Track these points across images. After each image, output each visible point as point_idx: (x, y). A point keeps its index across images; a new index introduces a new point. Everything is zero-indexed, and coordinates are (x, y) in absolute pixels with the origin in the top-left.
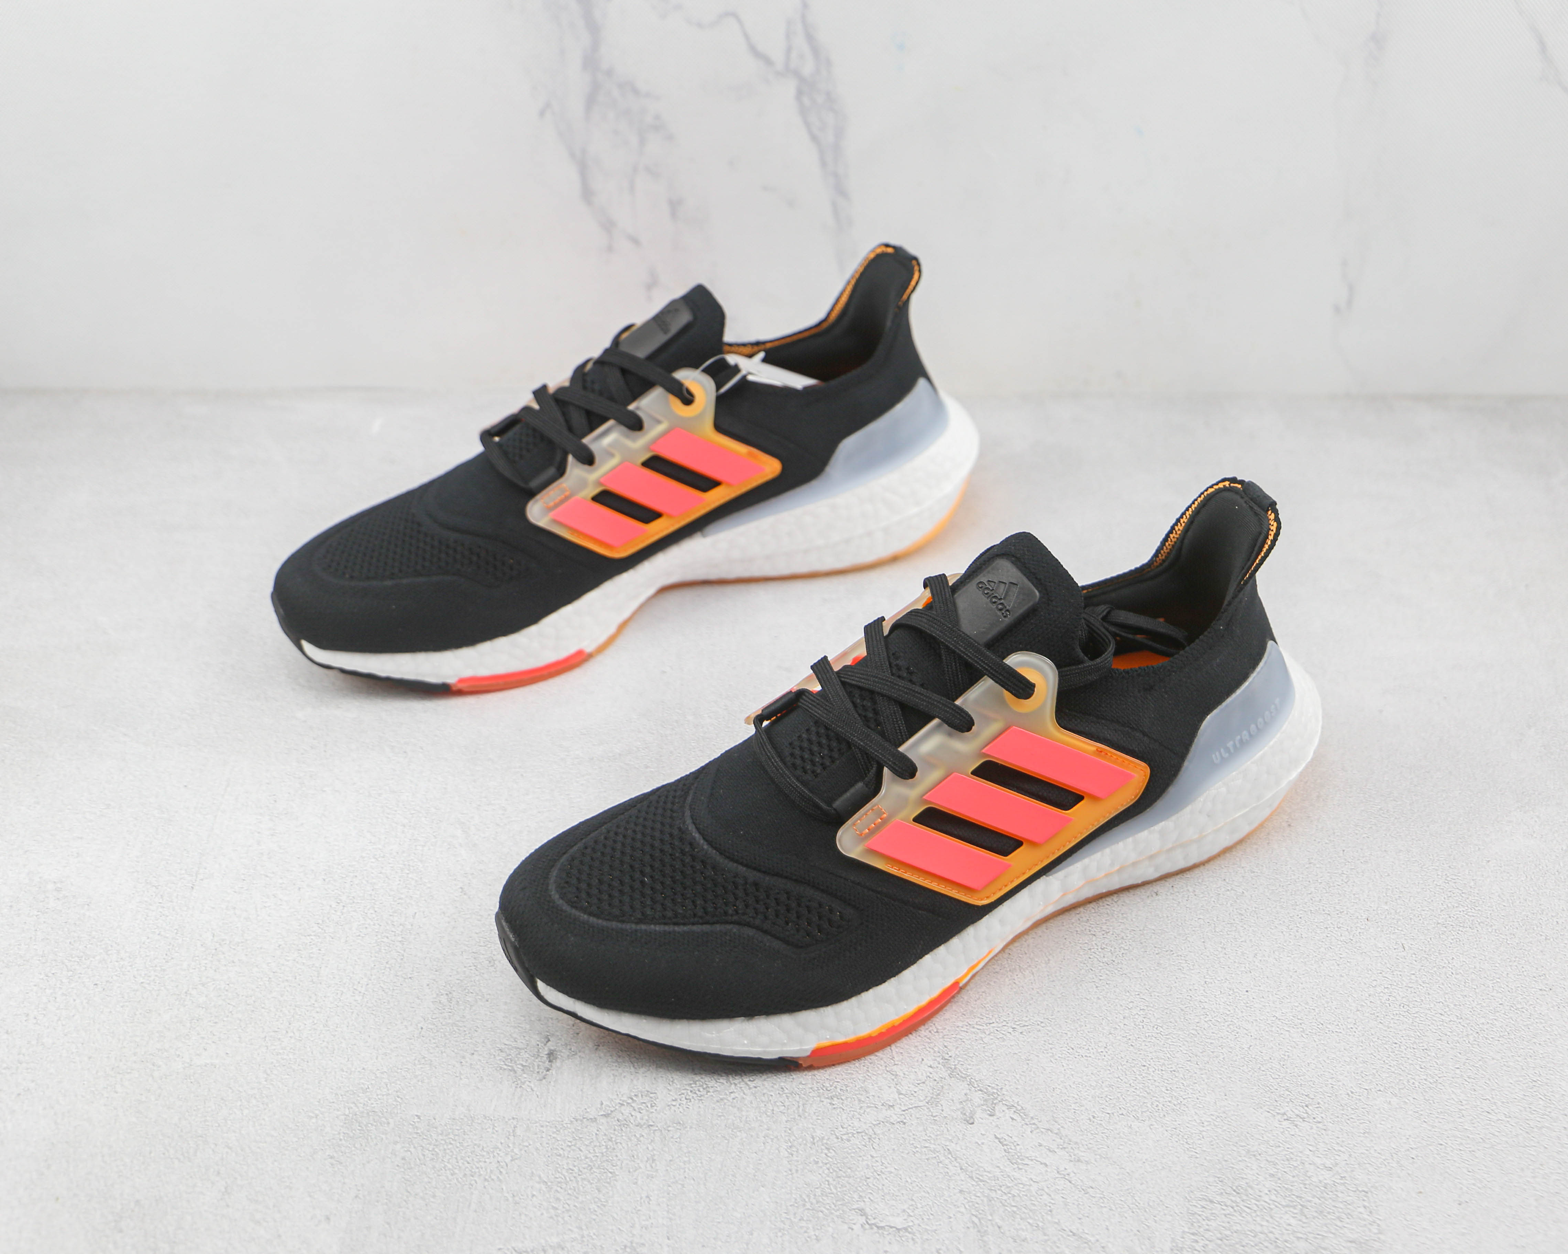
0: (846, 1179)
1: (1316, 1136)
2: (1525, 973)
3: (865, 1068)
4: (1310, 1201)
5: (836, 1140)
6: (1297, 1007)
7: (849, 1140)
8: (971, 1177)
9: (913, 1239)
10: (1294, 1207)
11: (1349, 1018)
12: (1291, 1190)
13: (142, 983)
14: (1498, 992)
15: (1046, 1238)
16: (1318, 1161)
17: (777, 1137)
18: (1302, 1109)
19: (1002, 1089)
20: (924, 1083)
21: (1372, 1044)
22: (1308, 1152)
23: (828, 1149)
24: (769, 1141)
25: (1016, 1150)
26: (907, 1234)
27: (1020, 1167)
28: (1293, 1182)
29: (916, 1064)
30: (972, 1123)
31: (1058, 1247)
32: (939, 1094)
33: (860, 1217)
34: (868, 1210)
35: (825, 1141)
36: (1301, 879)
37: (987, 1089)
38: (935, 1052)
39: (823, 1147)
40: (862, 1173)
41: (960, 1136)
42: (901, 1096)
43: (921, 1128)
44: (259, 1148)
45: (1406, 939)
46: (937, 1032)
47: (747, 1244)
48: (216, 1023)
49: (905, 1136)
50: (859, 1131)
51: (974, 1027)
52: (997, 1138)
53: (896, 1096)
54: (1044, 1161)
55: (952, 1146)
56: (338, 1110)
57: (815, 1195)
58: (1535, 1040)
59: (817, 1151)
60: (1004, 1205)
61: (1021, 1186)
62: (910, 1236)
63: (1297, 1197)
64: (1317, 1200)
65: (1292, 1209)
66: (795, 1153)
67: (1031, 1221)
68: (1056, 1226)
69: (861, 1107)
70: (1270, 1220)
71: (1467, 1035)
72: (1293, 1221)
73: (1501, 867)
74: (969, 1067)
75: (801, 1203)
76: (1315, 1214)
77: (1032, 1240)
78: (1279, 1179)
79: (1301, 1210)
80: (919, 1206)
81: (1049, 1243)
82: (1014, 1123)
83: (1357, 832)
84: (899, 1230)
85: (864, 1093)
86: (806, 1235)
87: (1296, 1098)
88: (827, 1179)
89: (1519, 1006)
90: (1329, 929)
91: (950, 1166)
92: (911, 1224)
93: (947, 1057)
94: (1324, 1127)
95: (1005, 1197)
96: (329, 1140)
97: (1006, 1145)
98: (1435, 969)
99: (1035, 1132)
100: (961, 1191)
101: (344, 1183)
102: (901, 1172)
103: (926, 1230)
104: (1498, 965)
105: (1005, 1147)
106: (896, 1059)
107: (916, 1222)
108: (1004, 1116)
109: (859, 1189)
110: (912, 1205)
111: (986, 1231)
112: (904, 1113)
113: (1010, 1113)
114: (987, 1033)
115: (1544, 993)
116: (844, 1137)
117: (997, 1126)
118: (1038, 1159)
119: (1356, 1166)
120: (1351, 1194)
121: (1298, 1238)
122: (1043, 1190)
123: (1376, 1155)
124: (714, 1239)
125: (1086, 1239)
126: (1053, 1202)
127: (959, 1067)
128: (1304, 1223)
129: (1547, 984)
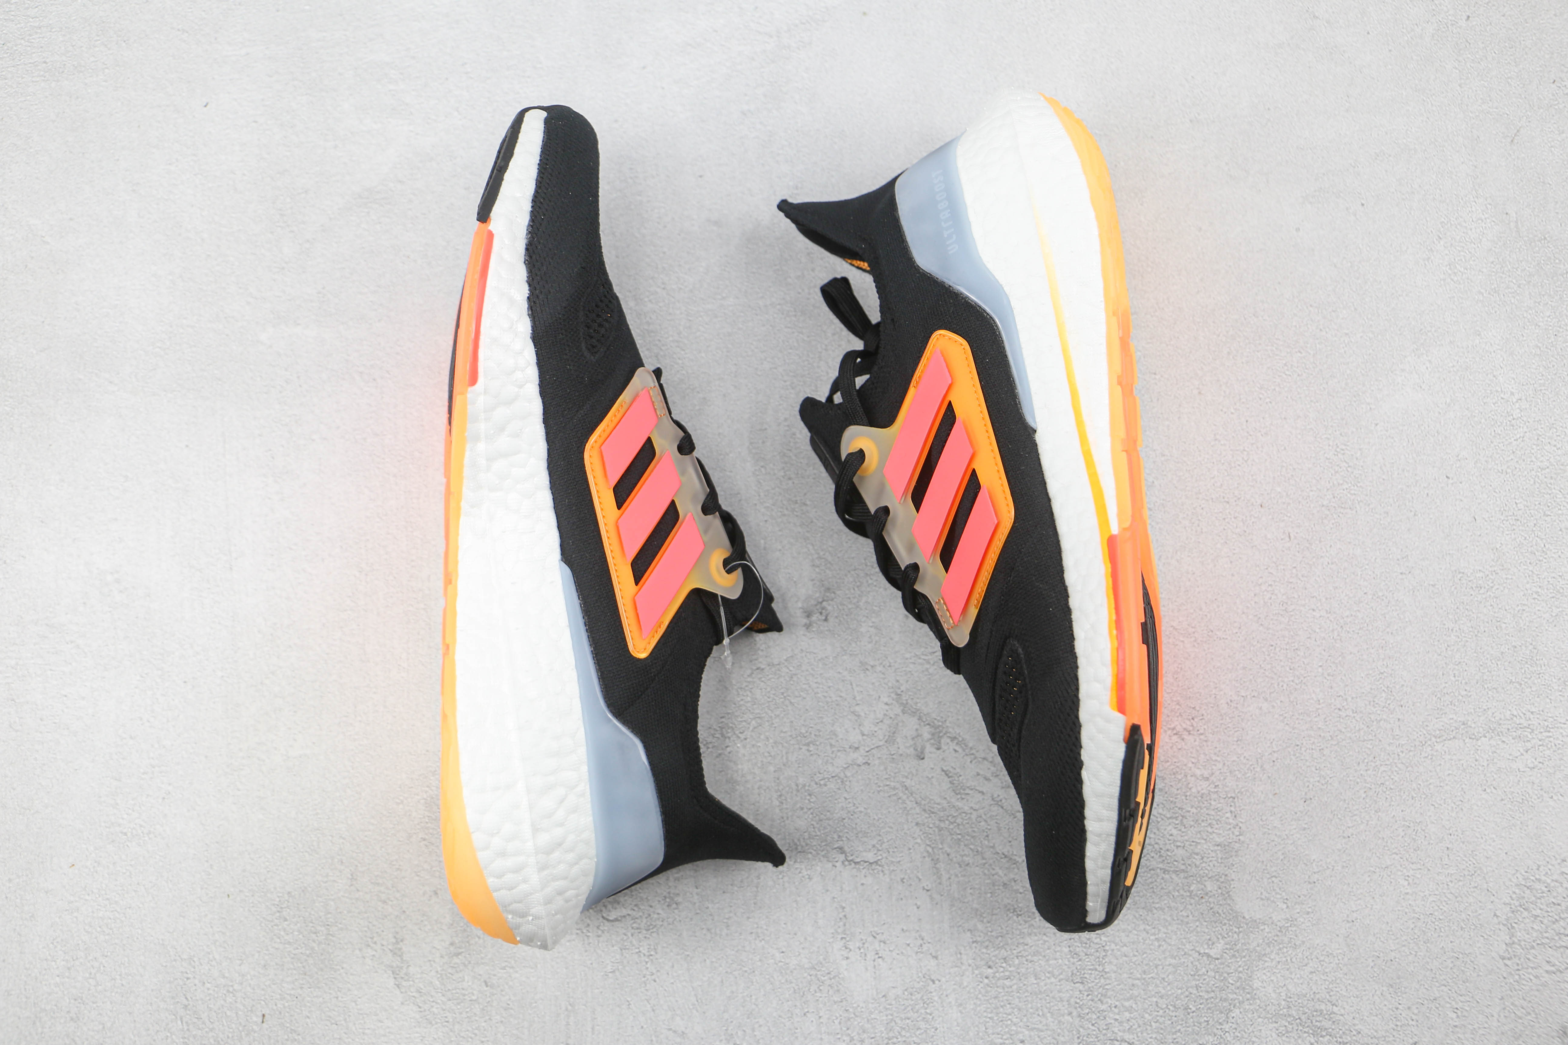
0: (827, 821)
1: (1198, 748)
2: (1391, 556)
3: (833, 711)
4: (1189, 812)
5: (815, 786)
6: (1192, 614)
7: (825, 785)
8: (925, 810)
9: (883, 871)
10: (1176, 818)
11: (1235, 622)
12: (1175, 803)
13: (222, 676)
14: (1365, 580)
15: (984, 861)
16: (1198, 772)
17: (768, 788)
18: (1188, 723)
19: (945, 721)
20: (882, 721)
21: (1252, 648)
22: (1190, 765)
23: (810, 795)
24: (763, 792)
25: (958, 780)
26: (878, 867)
27: (963, 796)
28: (1177, 795)
29: (874, 702)
30: (923, 759)
31: (994, 869)
32: (894, 733)
33: (840, 855)
34: (846, 849)
35: (807, 788)
36: (1206, 460)
37: (933, 722)
38: (889, 688)
39: (806, 794)
40: (839, 815)
41: (914, 772)
42: (865, 737)
43: (882, 768)
44: (366, 836)
45: (1293, 527)
46: (890, 666)
47: (757, 887)
48: (295, 712)
49: (870, 776)
50: (833, 775)
51: (920, 658)
52: (943, 771)
53: (860, 737)
54: (980, 789)
55: (908, 783)
56: (418, 795)
57: (804, 839)
58: (1388, 630)
59: (801, 798)
60: (951, 834)
61: (964, 815)
62: (880, 868)
63: (1179, 809)
64: (1194, 810)
65: (1174, 820)
66: (784, 802)
67: (972, 847)
68: (992, 850)
69: (833, 752)
70: (1157, 832)
71: (1333, 631)
72: (1175, 832)
73: (1387, 431)
74: (918, 701)
75: (794, 847)
76: (1192, 823)
77: (973, 864)
78: (1166, 793)
79: (1182, 820)
80: (885, 840)
81: (986, 865)
82: (957, 755)
83: (1261, 396)
84: (871, 863)
85: (834, 737)
86: (801, 875)
87: (1185, 712)
88: (812, 823)
89: (1380, 594)
90: (1227, 520)
91: (907, 802)
92: (880, 858)
93: (899, 692)
94: (1206, 739)
95: (952, 827)
96: (418, 824)
97: (951, 777)
98: (1314, 560)
99: (974, 762)
100: (917, 824)
101: (440, 862)
102: (869, 811)
103: (892, 862)
104: (1368, 550)
105: (950, 779)
106: (858, 698)
107: (884, 855)
108: (949, 748)
109: (838, 829)
110: (880, 840)
111: (938, 859)
112: (868, 754)
113: (953, 745)
114: (932, 662)
115: (1404, 576)
116: (822, 782)
117: (943, 759)
118: (977, 788)
119: (1228, 774)
120: (1222, 801)
121: (1178, 847)
122: (981, 817)
123: (1245, 761)
124: (732, 885)
125: (1015, 860)
126: (989, 827)
127: (909, 701)
128: (1183, 832)
129: (1407, 567)
